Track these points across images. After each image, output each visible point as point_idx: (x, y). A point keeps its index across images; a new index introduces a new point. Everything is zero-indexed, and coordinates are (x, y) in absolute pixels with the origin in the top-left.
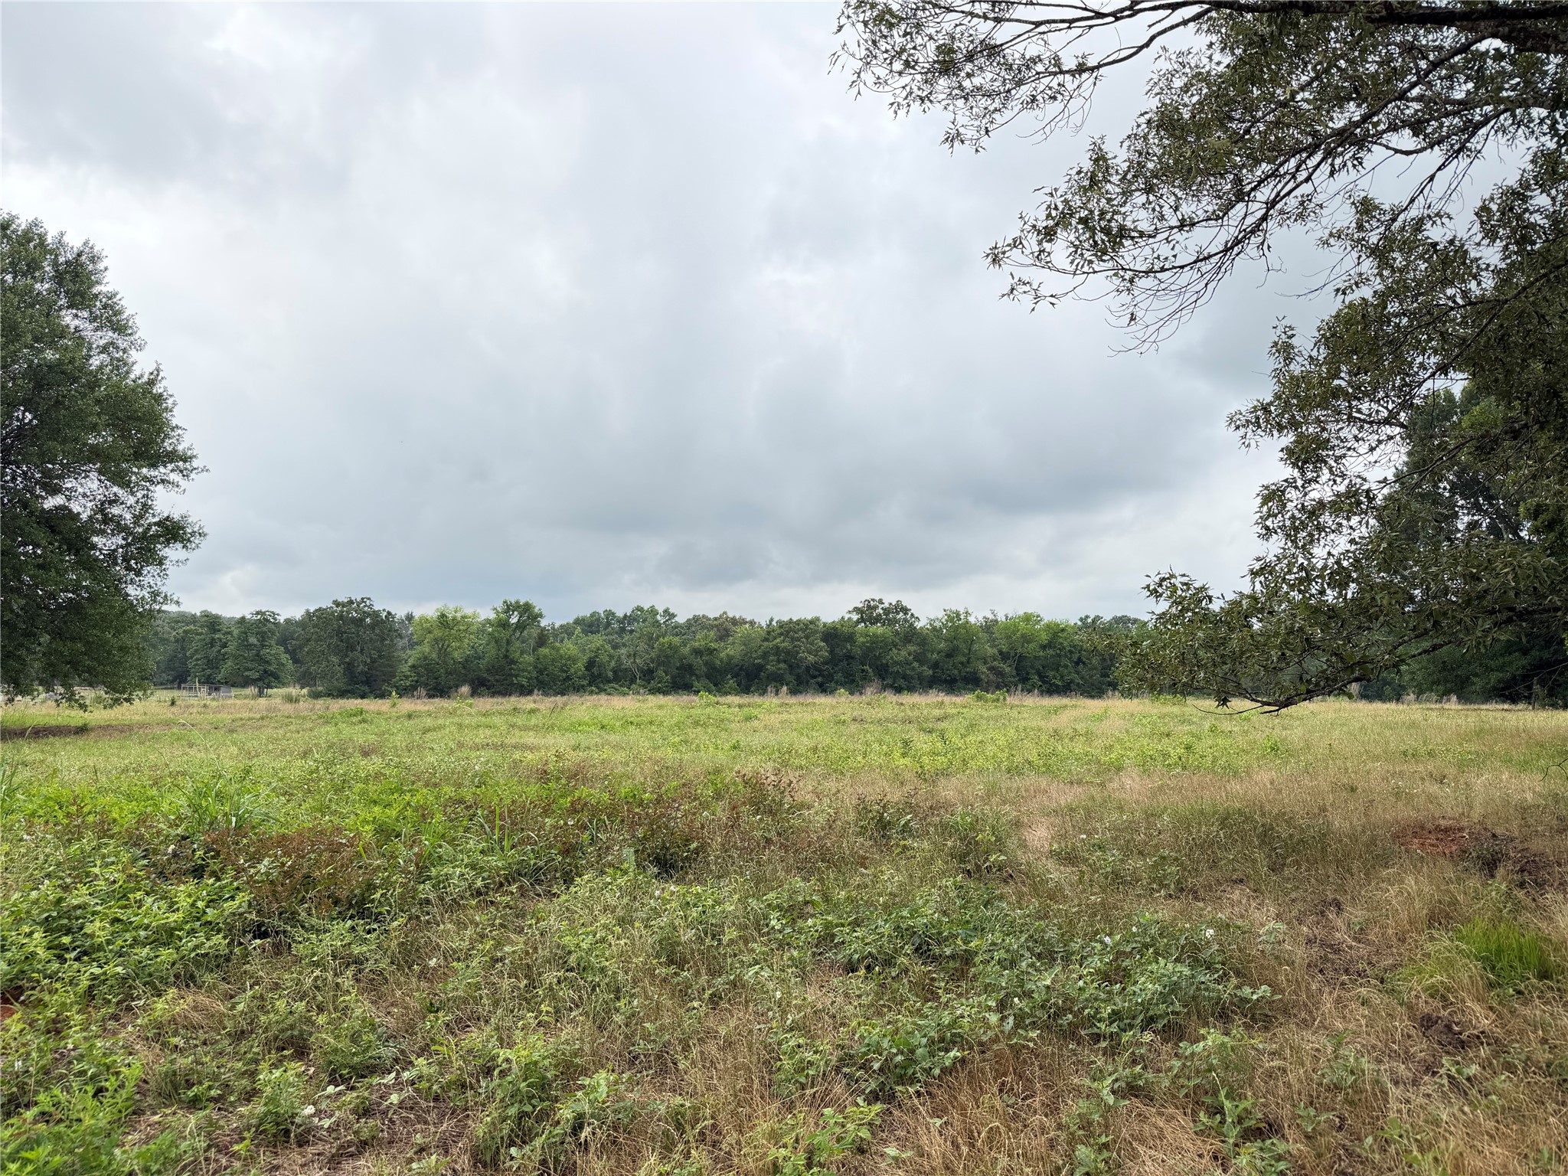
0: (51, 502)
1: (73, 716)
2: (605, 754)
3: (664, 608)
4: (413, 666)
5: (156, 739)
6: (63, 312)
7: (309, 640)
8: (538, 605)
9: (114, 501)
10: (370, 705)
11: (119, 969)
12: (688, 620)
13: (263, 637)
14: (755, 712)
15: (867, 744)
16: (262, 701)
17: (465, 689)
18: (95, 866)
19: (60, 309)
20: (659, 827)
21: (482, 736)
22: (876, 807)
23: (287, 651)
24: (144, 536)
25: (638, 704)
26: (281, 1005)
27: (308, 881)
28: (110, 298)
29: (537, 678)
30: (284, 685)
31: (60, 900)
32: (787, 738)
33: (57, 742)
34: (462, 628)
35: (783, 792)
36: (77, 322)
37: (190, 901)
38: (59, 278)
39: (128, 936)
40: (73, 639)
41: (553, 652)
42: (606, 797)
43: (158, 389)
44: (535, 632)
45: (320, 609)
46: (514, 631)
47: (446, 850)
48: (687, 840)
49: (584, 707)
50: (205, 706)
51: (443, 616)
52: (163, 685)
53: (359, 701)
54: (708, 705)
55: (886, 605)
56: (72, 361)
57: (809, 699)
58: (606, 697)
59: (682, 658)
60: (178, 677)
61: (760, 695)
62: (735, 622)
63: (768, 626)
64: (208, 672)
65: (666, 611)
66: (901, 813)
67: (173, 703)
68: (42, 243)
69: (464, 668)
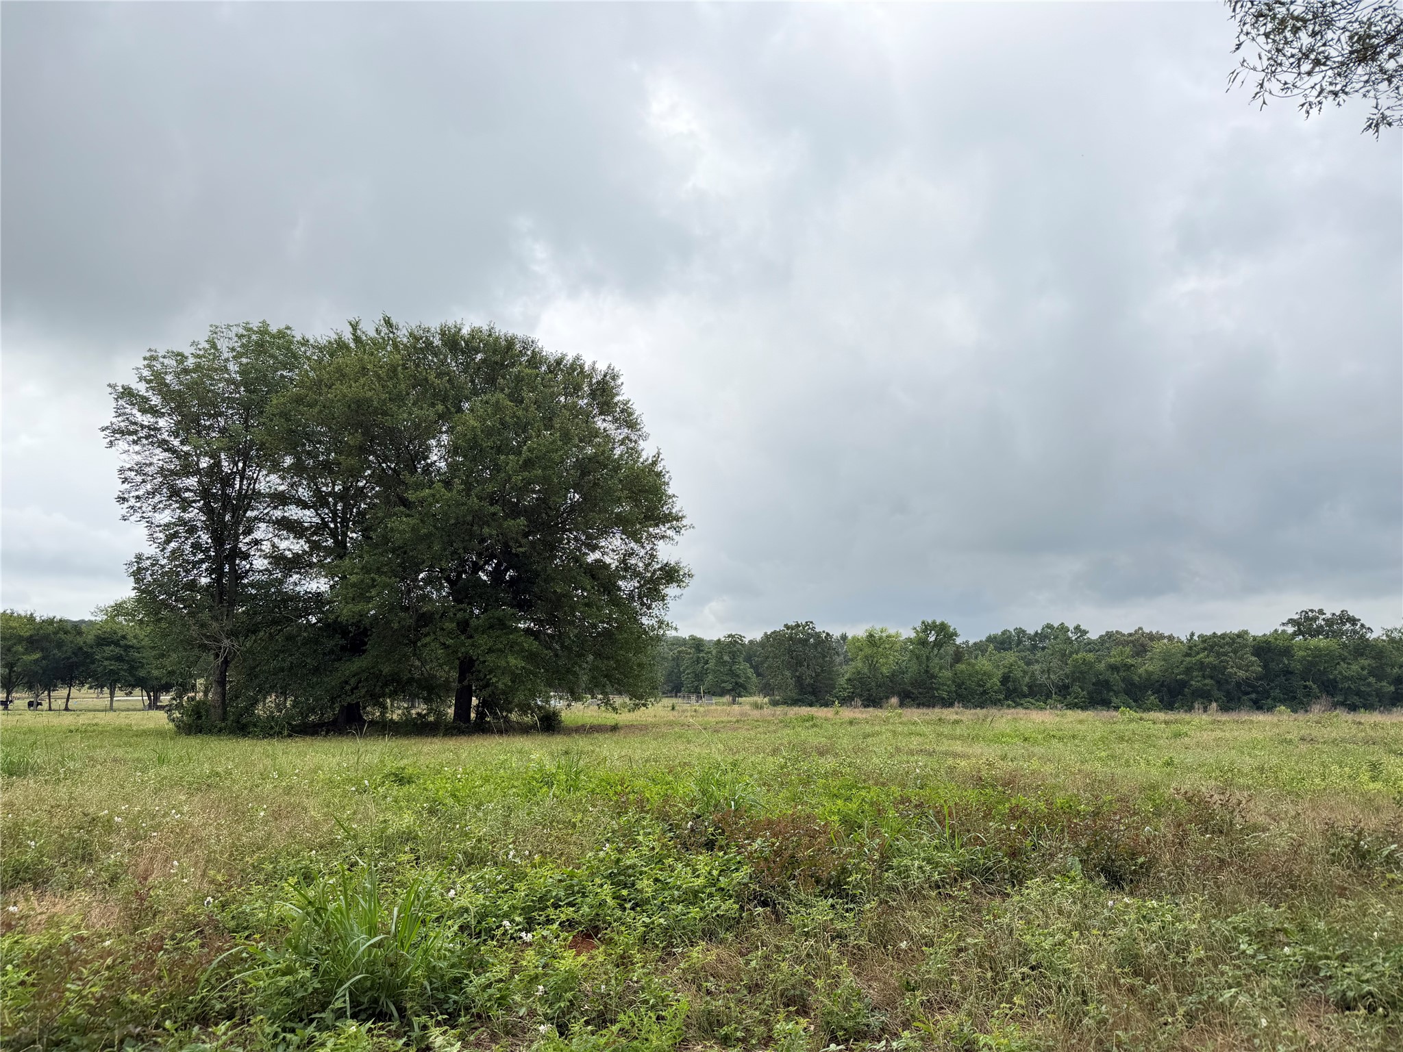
0: (592, 557)
1: (609, 718)
2: (1035, 763)
3: (1075, 625)
4: (849, 680)
5: (664, 736)
6: (596, 419)
7: (768, 657)
8: (953, 624)
9: (631, 554)
10: (819, 712)
11: (662, 920)
12: (1101, 637)
13: (733, 655)
14: (1185, 729)
15: (1323, 765)
16: (736, 707)
17: (894, 700)
18: (639, 835)
19: (594, 417)
20: (1102, 839)
21: (915, 742)
22: (1349, 834)
23: (752, 666)
24: (651, 580)
25: (1058, 719)
26: (784, 966)
27: (793, 861)
28: (625, 405)
29: (956, 692)
30: (751, 694)
31: (618, 860)
32: (1228, 757)
33: (600, 737)
34: (887, 646)
35: (1232, 812)
36: (605, 425)
37: (708, 869)
38: (593, 394)
39: (666, 894)
40: (608, 658)
41: (970, 668)
42: (1042, 806)
43: (658, 468)
44: (951, 650)
45: (775, 632)
46: (933, 648)
47: (903, 843)
48: (1134, 854)
49: (1005, 719)
50: (695, 711)
51: (871, 636)
52: (667, 694)
53: (809, 709)
54: (1131, 721)
55: (1329, 616)
56: (603, 452)
57: (1244, 716)
58: (1024, 711)
59: (1097, 675)
60: (675, 689)
61: (1186, 711)
62: (1151, 637)
63: (1189, 641)
64: (696, 684)
65: (1077, 628)
66: (1382, 842)
67: (673, 708)
68: (582, 372)
69: (891, 681)
